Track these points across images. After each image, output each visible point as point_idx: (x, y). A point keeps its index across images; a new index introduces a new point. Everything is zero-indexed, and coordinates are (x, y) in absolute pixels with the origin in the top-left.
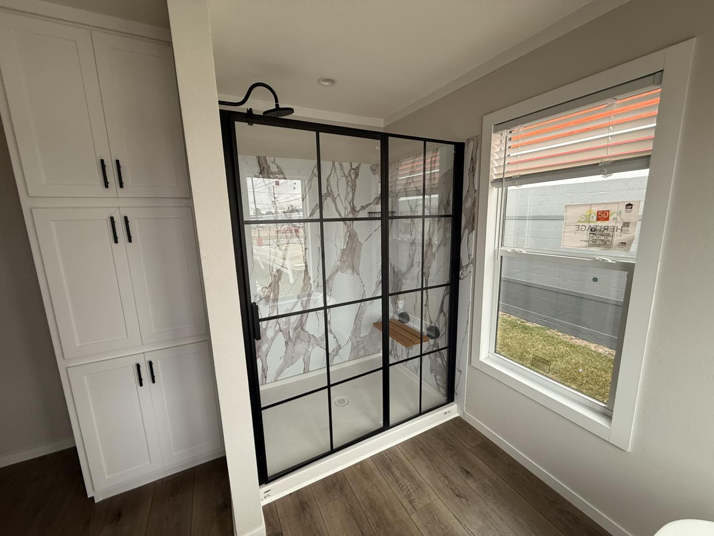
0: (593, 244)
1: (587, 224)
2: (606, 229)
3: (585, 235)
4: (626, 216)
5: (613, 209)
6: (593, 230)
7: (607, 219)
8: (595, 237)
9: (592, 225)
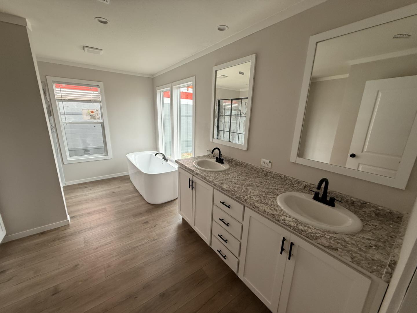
0: (92, 119)
1: (89, 114)
2: (94, 115)
3: (89, 117)
4: (97, 112)
5: (94, 111)
6: (91, 115)
7: (93, 113)
8: (92, 117)
9: (90, 114)
